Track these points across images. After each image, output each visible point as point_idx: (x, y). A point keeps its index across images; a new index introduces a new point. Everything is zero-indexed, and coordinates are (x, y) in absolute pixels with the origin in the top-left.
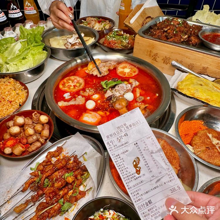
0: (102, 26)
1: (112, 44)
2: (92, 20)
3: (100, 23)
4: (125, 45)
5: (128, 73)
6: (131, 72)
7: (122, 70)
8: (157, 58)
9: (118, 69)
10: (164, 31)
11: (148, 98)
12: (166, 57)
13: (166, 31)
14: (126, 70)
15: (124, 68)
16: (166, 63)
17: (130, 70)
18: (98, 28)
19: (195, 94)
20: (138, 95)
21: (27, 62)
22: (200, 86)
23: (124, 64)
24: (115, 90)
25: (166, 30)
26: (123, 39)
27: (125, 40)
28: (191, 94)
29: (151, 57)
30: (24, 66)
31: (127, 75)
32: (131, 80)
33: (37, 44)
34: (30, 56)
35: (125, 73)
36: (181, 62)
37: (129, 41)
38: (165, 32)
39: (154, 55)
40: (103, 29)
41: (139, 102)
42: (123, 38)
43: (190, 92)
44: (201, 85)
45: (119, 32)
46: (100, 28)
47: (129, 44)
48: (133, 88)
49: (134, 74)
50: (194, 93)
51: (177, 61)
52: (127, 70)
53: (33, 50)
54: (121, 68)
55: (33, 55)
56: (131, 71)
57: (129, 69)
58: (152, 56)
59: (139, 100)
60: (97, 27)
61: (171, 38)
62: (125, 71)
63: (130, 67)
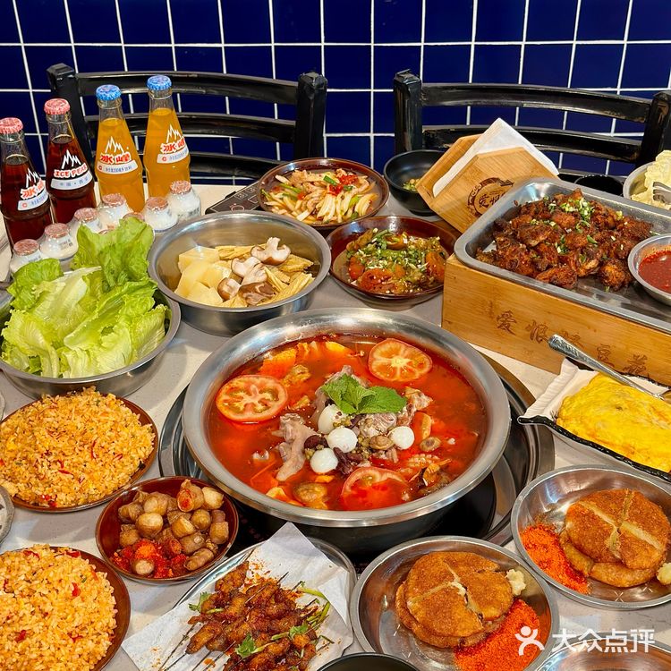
0: (346, 204)
1: (377, 279)
2: (312, 183)
3: (339, 195)
4: (418, 281)
5: (402, 370)
6: (410, 367)
7: (384, 360)
8: (511, 324)
9: (375, 359)
10: (529, 247)
11: (452, 441)
12: (535, 322)
13: (535, 248)
14: (398, 360)
15: (389, 355)
16: (537, 338)
17: (408, 360)
18: (332, 213)
19: (598, 434)
20: (426, 433)
21: (115, 342)
22: (616, 412)
23: (391, 343)
24: (365, 422)
25: (534, 243)
26: (410, 262)
27: (416, 265)
28: (589, 432)
29: (495, 319)
30: (110, 353)
31: (398, 377)
32: (410, 391)
33: (137, 284)
34: (124, 324)
35: (395, 369)
36: (575, 340)
37: (428, 266)
38: (532, 250)
39: (503, 315)
40: (350, 214)
41: (426, 453)
42: (409, 256)
43: (586, 426)
44: (619, 408)
45: (395, 239)
46: (339, 211)
47: (429, 275)
48: (412, 414)
49: (418, 373)
50: (596, 431)
51: (565, 336)
52: (400, 362)
53: (132, 307)
54: (383, 355)
55: (130, 319)
56: (409, 363)
57: (406, 357)
58: (498, 319)
59: (425, 446)
60: (330, 209)
61: (549, 267)
62: (393, 365)
63: (407, 352)
